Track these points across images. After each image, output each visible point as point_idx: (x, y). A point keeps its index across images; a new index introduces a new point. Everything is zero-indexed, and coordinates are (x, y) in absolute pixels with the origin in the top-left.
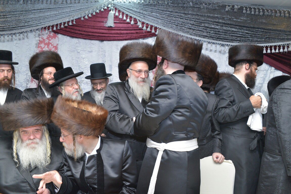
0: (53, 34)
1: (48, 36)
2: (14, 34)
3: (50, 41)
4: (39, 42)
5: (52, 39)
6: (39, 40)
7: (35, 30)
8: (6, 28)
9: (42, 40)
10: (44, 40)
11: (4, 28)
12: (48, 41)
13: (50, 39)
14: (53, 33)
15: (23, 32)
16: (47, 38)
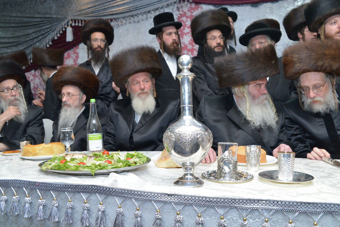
0: (194, 6)
1: (189, 8)
2: (149, 12)
3: (193, 14)
4: (179, 15)
5: (194, 11)
6: (180, 14)
7: (173, 4)
8: (139, 7)
9: (183, 13)
10: (185, 13)
11: (137, 7)
12: (190, 13)
13: (192, 11)
14: (194, 4)
15: (159, 8)
16: (189, 11)
